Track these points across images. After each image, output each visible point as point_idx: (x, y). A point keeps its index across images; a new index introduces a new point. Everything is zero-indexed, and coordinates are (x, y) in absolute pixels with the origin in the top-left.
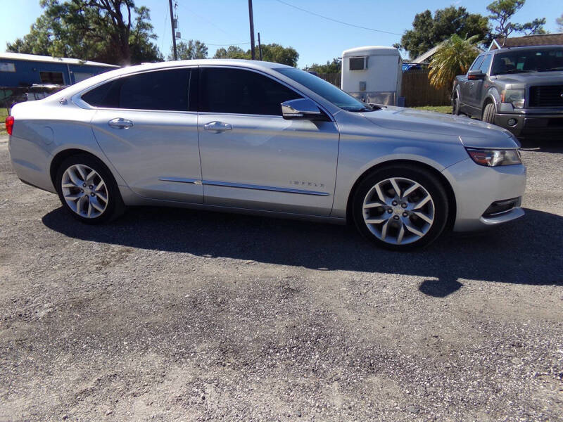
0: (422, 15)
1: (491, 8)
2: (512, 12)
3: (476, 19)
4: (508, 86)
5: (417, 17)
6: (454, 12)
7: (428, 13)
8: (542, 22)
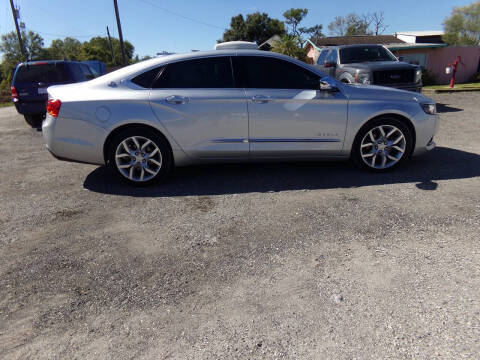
0: (237, 18)
1: (286, 16)
2: (299, 19)
3: (276, 23)
4: (358, 71)
5: (233, 19)
6: (260, 17)
7: (241, 17)
8: (321, 27)
